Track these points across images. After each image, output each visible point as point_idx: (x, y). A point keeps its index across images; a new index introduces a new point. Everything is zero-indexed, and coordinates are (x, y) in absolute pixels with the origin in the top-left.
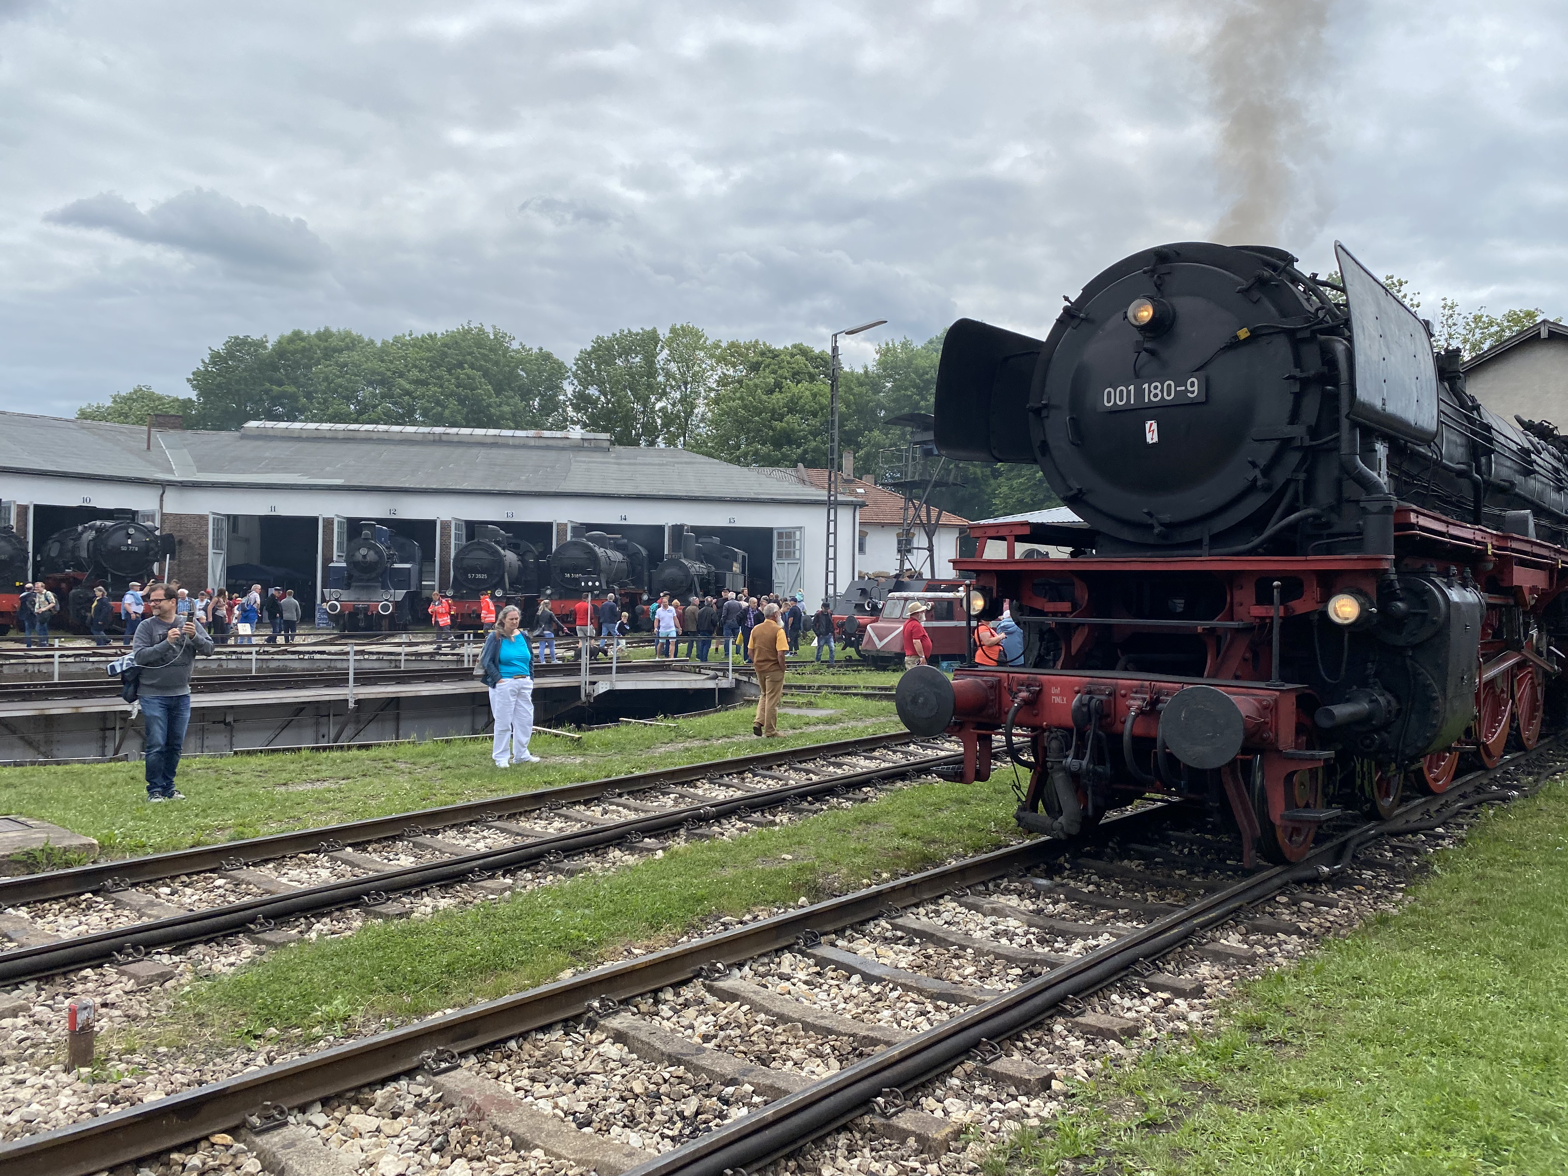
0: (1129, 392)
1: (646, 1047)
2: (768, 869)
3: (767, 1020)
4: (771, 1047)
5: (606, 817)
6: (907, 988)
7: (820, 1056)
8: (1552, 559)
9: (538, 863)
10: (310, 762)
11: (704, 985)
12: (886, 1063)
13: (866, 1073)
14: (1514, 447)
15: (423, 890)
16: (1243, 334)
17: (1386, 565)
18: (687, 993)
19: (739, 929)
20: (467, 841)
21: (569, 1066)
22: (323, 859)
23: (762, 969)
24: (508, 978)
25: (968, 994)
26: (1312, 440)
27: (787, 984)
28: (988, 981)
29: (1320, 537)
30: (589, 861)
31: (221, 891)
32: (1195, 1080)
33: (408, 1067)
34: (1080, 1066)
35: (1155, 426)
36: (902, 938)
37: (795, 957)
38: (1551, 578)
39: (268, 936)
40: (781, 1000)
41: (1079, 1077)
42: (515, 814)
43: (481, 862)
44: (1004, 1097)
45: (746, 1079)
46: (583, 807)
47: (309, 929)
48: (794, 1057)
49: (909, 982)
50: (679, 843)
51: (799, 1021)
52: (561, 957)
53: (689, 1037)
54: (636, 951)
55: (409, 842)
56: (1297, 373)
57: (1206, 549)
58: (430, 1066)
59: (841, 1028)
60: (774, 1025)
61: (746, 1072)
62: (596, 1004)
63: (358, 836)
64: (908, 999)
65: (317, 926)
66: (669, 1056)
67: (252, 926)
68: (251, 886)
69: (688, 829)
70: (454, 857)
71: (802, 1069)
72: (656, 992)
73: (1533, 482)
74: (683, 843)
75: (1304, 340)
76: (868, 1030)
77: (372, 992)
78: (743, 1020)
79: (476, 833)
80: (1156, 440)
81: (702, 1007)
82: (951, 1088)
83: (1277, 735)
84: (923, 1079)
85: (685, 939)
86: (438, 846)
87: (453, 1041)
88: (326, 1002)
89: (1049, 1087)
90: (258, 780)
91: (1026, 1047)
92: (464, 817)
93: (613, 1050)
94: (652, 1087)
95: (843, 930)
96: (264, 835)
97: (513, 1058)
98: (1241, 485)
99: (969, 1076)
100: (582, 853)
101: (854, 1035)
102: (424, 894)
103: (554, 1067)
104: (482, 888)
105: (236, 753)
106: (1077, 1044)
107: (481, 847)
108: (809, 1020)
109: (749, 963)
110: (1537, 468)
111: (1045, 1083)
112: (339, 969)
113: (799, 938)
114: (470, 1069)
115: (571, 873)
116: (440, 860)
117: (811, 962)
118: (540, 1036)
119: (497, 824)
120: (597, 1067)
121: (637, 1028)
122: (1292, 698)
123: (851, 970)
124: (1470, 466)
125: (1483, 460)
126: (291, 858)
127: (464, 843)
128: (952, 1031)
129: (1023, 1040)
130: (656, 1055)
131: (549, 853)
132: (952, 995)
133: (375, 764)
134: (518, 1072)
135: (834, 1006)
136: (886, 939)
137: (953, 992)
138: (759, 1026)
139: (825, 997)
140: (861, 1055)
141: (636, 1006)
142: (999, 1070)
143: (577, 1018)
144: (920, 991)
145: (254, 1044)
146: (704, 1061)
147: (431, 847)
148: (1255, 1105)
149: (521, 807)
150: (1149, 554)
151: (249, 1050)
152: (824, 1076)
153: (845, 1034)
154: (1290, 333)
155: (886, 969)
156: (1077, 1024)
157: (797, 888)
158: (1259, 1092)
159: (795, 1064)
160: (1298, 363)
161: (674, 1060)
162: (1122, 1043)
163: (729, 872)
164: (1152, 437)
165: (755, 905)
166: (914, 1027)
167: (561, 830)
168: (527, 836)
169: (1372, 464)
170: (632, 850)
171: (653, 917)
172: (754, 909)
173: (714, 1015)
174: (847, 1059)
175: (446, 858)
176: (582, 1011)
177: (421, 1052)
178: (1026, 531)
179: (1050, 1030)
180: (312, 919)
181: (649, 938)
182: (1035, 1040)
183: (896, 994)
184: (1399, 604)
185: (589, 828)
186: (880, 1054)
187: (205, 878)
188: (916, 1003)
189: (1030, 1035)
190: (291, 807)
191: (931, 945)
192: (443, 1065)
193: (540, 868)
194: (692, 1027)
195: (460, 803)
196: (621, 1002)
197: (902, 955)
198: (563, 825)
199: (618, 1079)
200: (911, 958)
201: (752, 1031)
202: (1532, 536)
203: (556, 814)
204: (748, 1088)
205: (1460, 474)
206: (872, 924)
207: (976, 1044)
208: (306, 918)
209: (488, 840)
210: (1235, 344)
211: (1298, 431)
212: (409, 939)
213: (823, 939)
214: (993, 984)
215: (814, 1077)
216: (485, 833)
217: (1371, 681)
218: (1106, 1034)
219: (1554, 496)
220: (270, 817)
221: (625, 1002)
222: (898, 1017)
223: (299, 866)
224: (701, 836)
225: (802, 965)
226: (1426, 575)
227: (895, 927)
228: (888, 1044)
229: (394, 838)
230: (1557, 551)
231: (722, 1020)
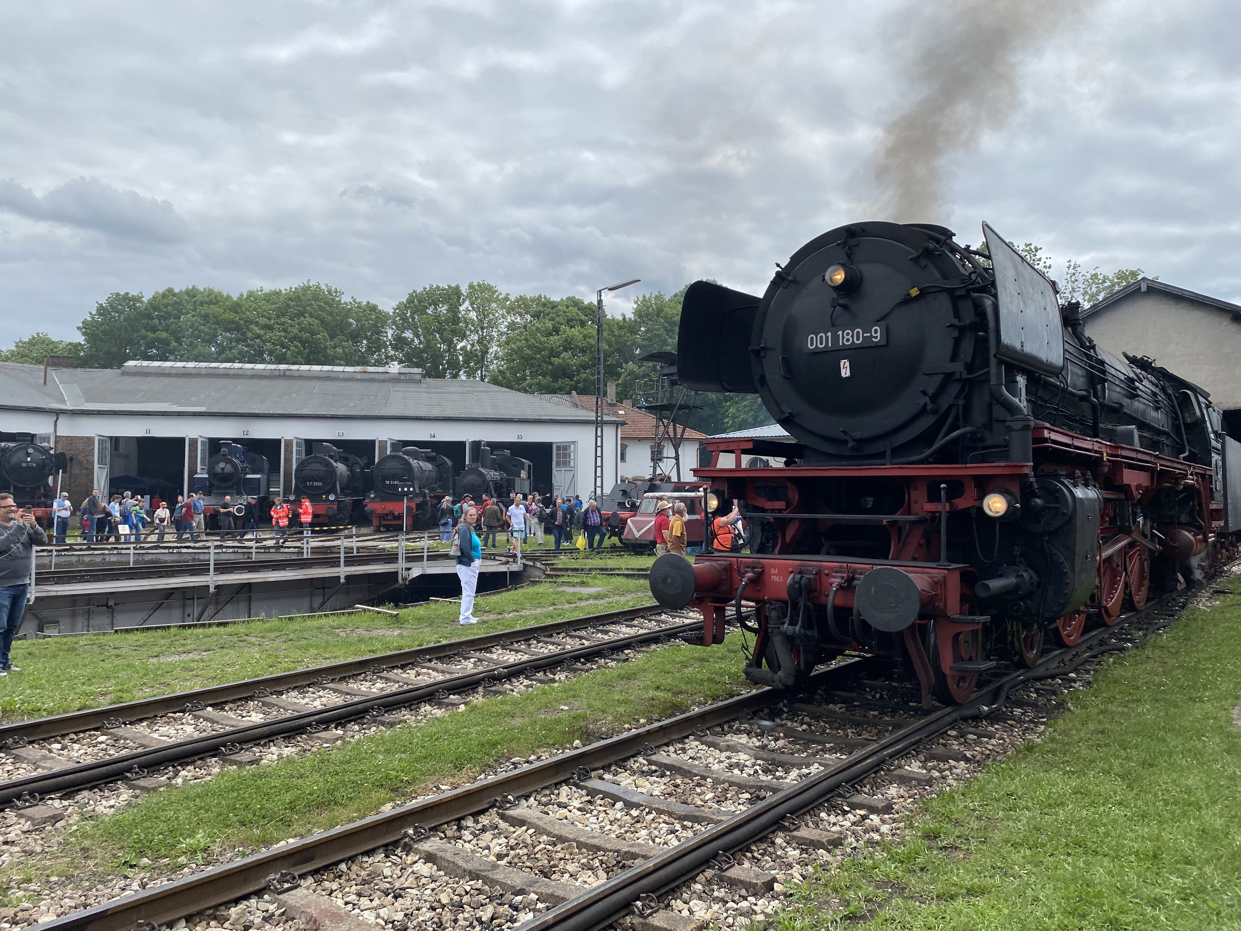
0: (827, 338)
1: (451, 865)
2: (549, 718)
3: (548, 841)
4: (552, 863)
5: (419, 678)
6: (660, 812)
7: (591, 869)
8: (1152, 463)
9: (363, 717)
10: (177, 638)
11: (498, 814)
12: (643, 874)
13: (627, 882)
14: (1122, 377)
15: (270, 741)
16: (914, 292)
17: (1026, 471)
18: (484, 820)
19: (526, 767)
20: (306, 700)
21: (389, 883)
22: (188, 717)
23: (544, 799)
24: (338, 811)
25: (708, 815)
26: (968, 373)
27: (565, 811)
28: (724, 805)
29: (976, 449)
30: (405, 714)
31: (103, 746)
32: (886, 880)
33: (257, 888)
34: (796, 872)
35: (847, 364)
36: (656, 771)
37: (571, 789)
38: (1152, 478)
39: (142, 783)
40: (560, 824)
41: (795, 880)
42: (345, 678)
43: (317, 717)
44: (736, 898)
45: (531, 889)
46: (400, 671)
47: (176, 775)
48: (570, 870)
49: (661, 807)
50: (478, 699)
51: (574, 840)
52: (382, 794)
53: (486, 856)
54: (443, 787)
55: (259, 701)
56: (956, 322)
57: (888, 459)
58: (275, 887)
59: (608, 846)
60: (555, 845)
61: (532, 883)
62: (411, 831)
63: (217, 698)
64: (661, 820)
65: (183, 773)
66: (470, 872)
67: (128, 775)
68: (128, 741)
69: (485, 687)
70: (296, 714)
71: (576, 880)
72: (459, 820)
73: (1136, 403)
74: (480, 699)
75: (961, 297)
76: (629, 846)
77: (228, 826)
78: (529, 841)
79: (314, 693)
80: (848, 374)
81: (496, 831)
82: (695, 892)
83: (945, 605)
84: (673, 885)
85: (482, 776)
86: (282, 705)
87: (294, 865)
88: (190, 836)
89: (772, 889)
90: (134, 653)
91: (754, 857)
92: (303, 681)
93: (424, 869)
94: (456, 898)
95: (609, 766)
96: (138, 699)
97: (343, 877)
98: (916, 409)
99: (709, 882)
100: (399, 708)
101: (617, 851)
102: (271, 744)
103: (376, 884)
104: (319, 738)
105: (116, 631)
106: (793, 853)
107: (318, 705)
108: (582, 840)
109: (534, 795)
110: (1140, 393)
111: (769, 886)
112: (201, 808)
113: (574, 774)
114: (308, 888)
115: (392, 725)
116: (284, 716)
117: (584, 792)
118: (365, 859)
119: (331, 685)
120: (411, 883)
121: (444, 850)
122: (957, 575)
123: (616, 799)
124: (1089, 392)
125: (1099, 387)
126: (161, 717)
127: (304, 702)
128: (695, 846)
129: (752, 852)
130: (459, 871)
131: (373, 709)
132: (696, 817)
133: (231, 638)
134: (347, 889)
135: (602, 828)
136: (643, 772)
137: (696, 814)
138: (542, 846)
139: (595, 821)
140: (623, 867)
141: (443, 832)
142: (733, 876)
143: (395, 844)
144: (670, 814)
145: (129, 872)
146: (498, 876)
147: (276, 705)
148: (932, 899)
149: (351, 671)
150: (845, 463)
151: (126, 877)
152: (594, 885)
153: (611, 851)
154: (951, 292)
155: (643, 796)
156: (794, 837)
157: (572, 734)
158: (935, 889)
159: (571, 875)
160: (957, 315)
161: (474, 875)
162: (829, 851)
163: (518, 722)
164: (845, 372)
165: (539, 747)
166: (665, 843)
167: (382, 689)
168: (355, 695)
169: (1015, 392)
170: (440, 705)
171: (457, 759)
172: (538, 751)
173: (506, 838)
174: (612, 871)
175: (288, 714)
176: (400, 837)
177: (268, 875)
178: (750, 446)
179: (773, 843)
180: (179, 768)
181: (453, 776)
182: (761, 851)
183: (651, 817)
184: (1038, 501)
185: (405, 688)
186: (639, 866)
187: (90, 735)
188: (667, 823)
189: (757, 847)
190: (162, 675)
191: (678, 776)
192: (286, 885)
193: (365, 721)
194: (488, 848)
195: (300, 669)
196: (431, 829)
197: (656, 785)
198: (384, 685)
199: (428, 892)
200: (663, 787)
201: (536, 850)
202: (1137, 445)
203: (378, 677)
204: (534, 897)
205: (1082, 398)
206: (632, 760)
207: (715, 856)
208: (174, 767)
209: (323, 699)
210: (908, 300)
211: (958, 368)
212: (259, 782)
213: (593, 774)
214: (728, 806)
215: (586, 886)
216: (321, 693)
217: (1018, 560)
218: (816, 845)
219: (1153, 414)
220: (145, 684)
221: (435, 829)
222: (653, 836)
223: (168, 723)
224: (496, 693)
225: (576, 795)
226: (1056, 477)
227: (650, 763)
228: (645, 857)
229: (246, 699)
230: (1156, 457)
231: (512, 842)
